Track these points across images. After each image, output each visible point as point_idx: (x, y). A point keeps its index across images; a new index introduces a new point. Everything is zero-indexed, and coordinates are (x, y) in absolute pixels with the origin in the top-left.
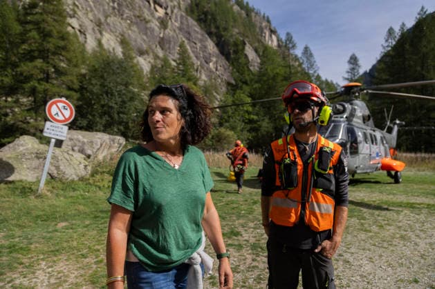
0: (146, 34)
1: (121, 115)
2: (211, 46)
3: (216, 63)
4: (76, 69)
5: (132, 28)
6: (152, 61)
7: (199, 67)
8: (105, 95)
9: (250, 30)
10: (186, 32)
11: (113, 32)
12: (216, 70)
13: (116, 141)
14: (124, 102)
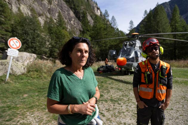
0: (41, 6)
1: (33, 44)
2: (72, 13)
3: (74, 21)
4: (10, 22)
5: (35, 3)
6: (45, 19)
7: (67, 23)
8: (24, 35)
9: (88, 7)
10: (61, 6)
11: (25, 4)
12: (74, 24)
13: (32, 56)
14: (34, 38)
